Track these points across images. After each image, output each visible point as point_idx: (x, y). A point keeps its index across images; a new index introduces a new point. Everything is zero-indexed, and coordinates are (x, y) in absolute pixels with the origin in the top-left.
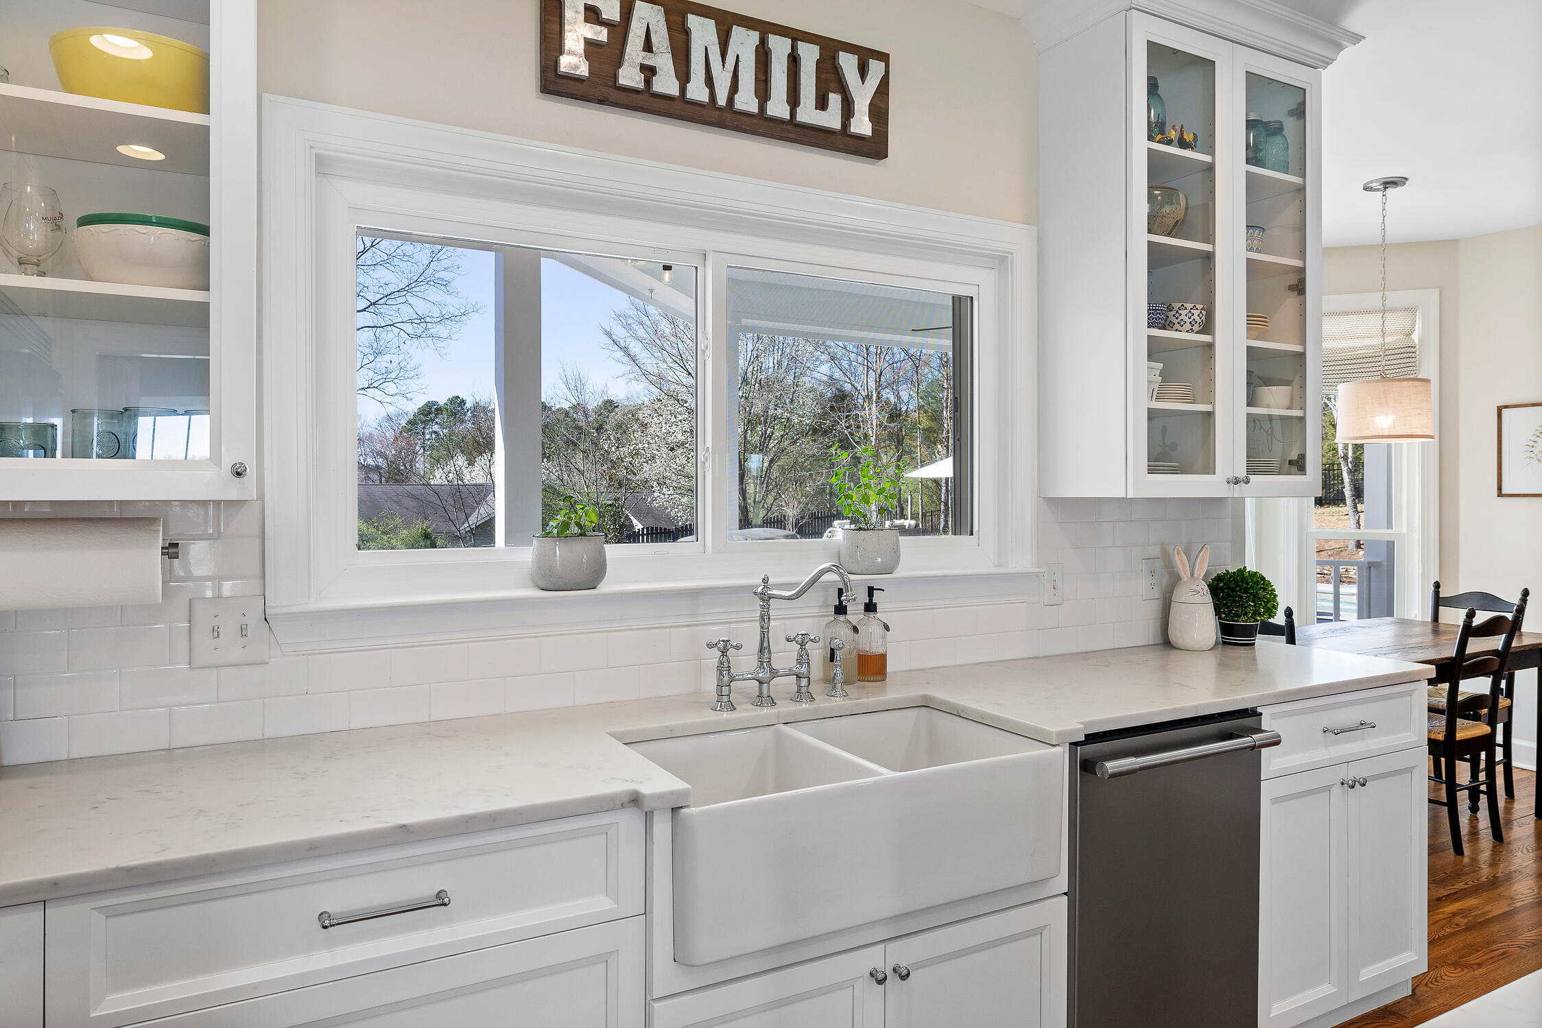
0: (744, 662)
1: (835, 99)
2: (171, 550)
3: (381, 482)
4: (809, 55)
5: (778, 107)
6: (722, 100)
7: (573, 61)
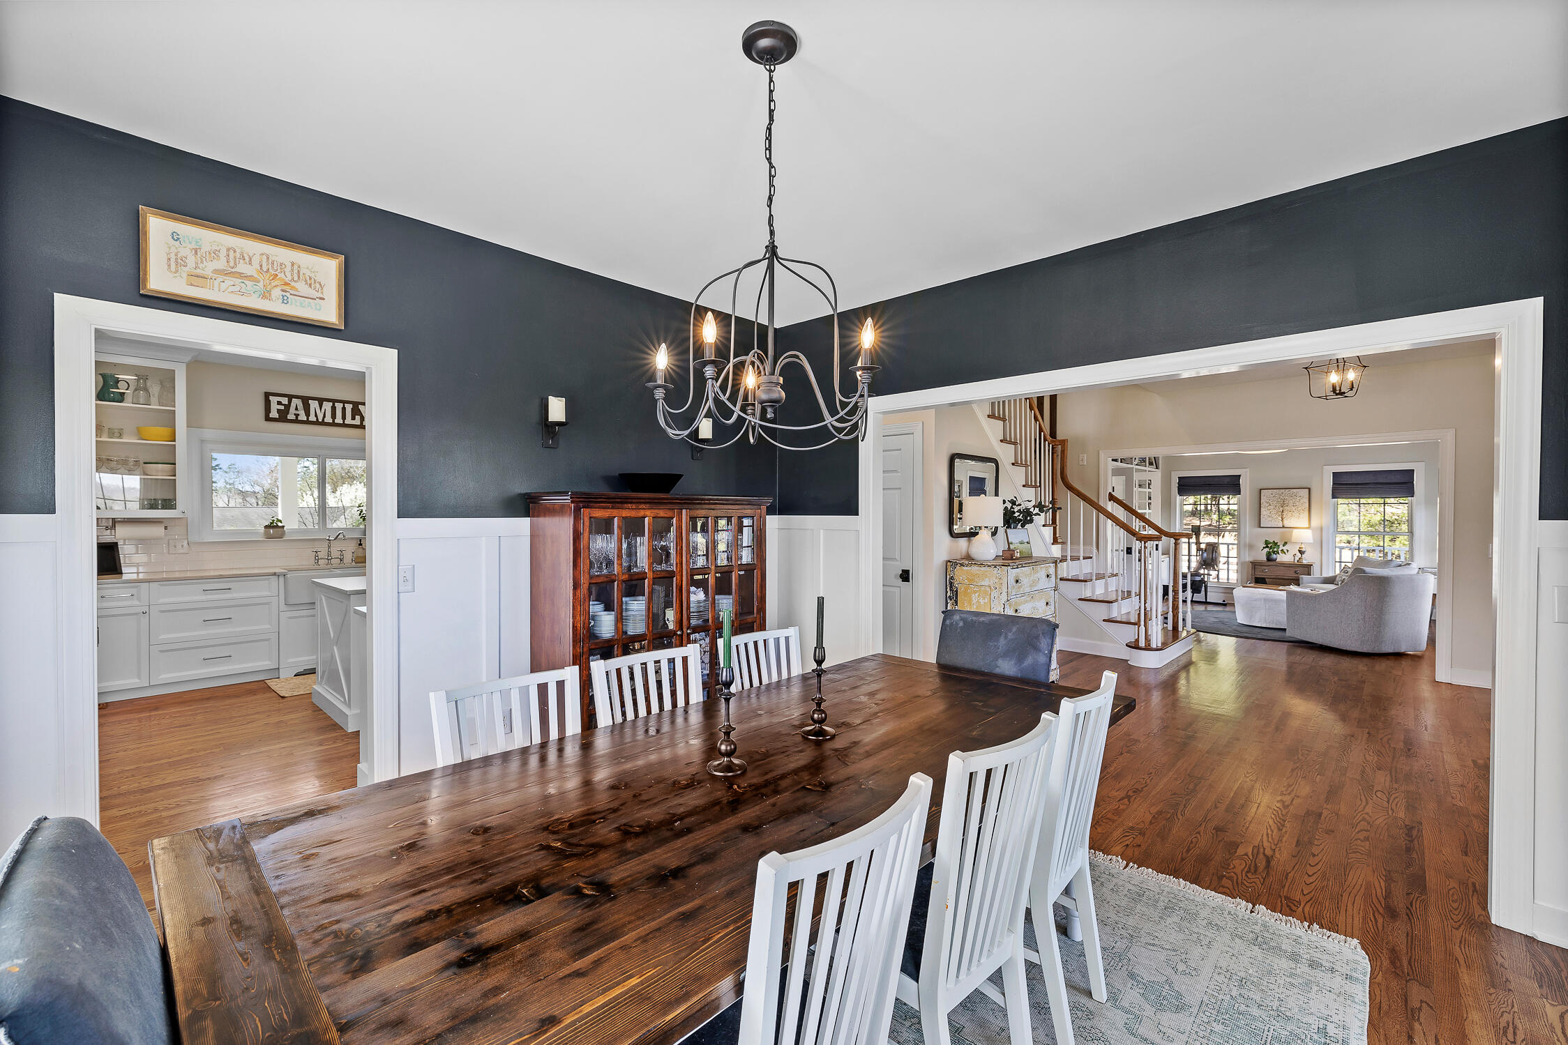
0: (322, 554)
1: (358, 417)
2: (166, 528)
4: (349, 407)
5: (339, 420)
6: (320, 420)
7: (274, 414)
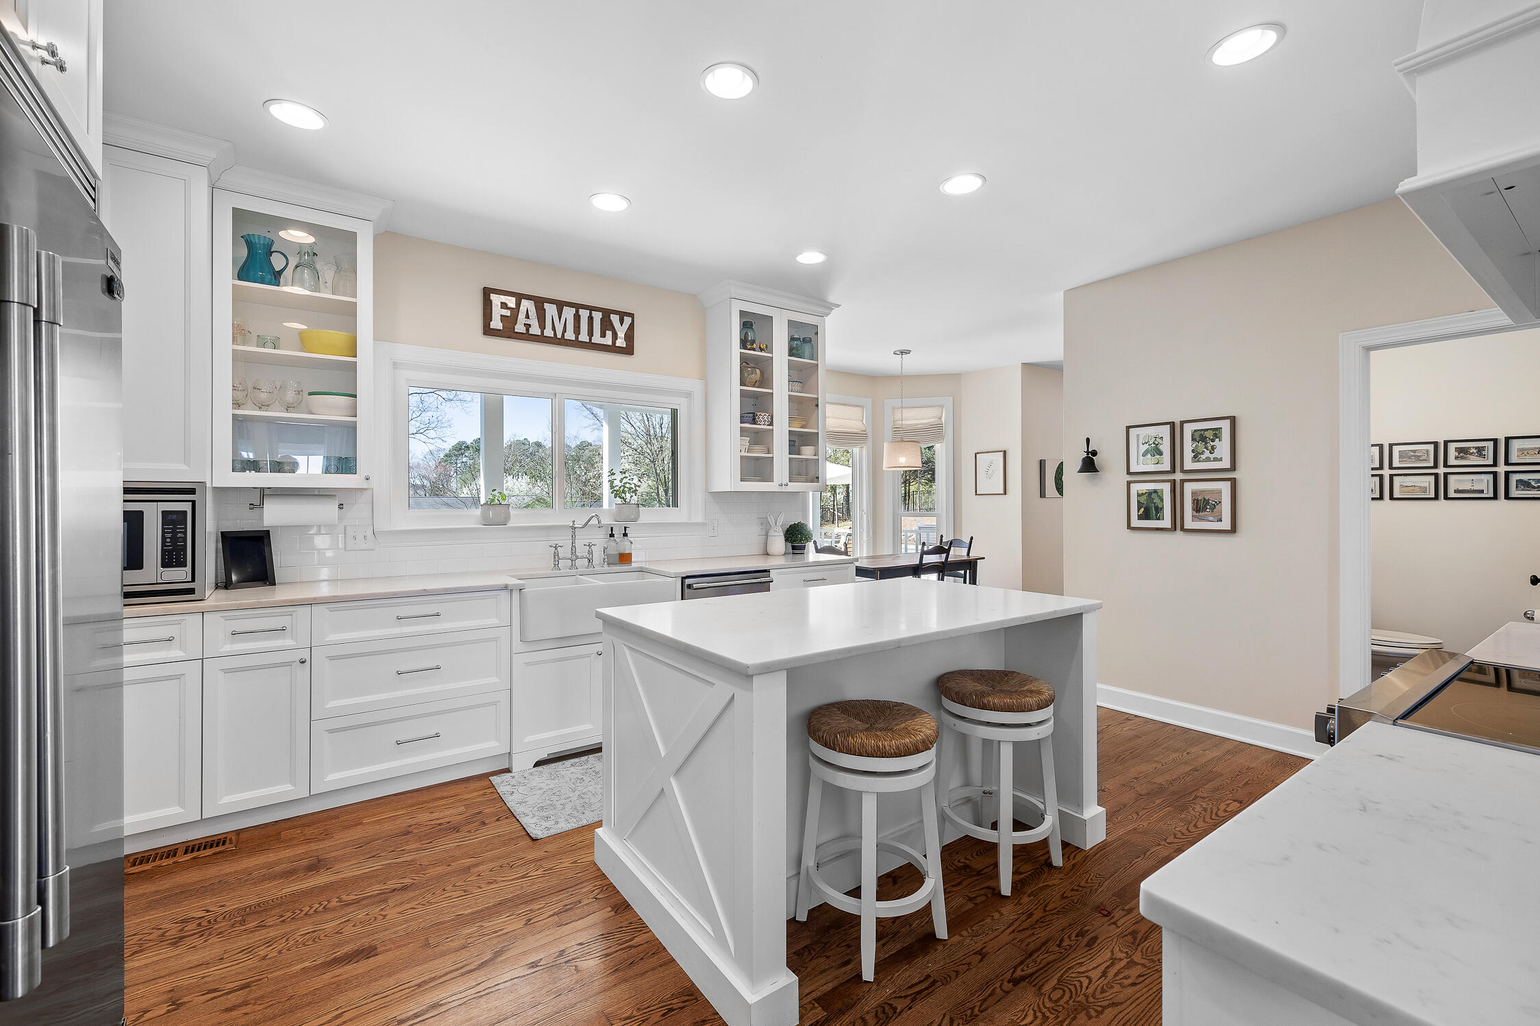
1: (609, 334)
2: (341, 506)
3: (425, 495)
4: (597, 316)
5: (584, 337)
6: (559, 336)
7: (496, 324)
